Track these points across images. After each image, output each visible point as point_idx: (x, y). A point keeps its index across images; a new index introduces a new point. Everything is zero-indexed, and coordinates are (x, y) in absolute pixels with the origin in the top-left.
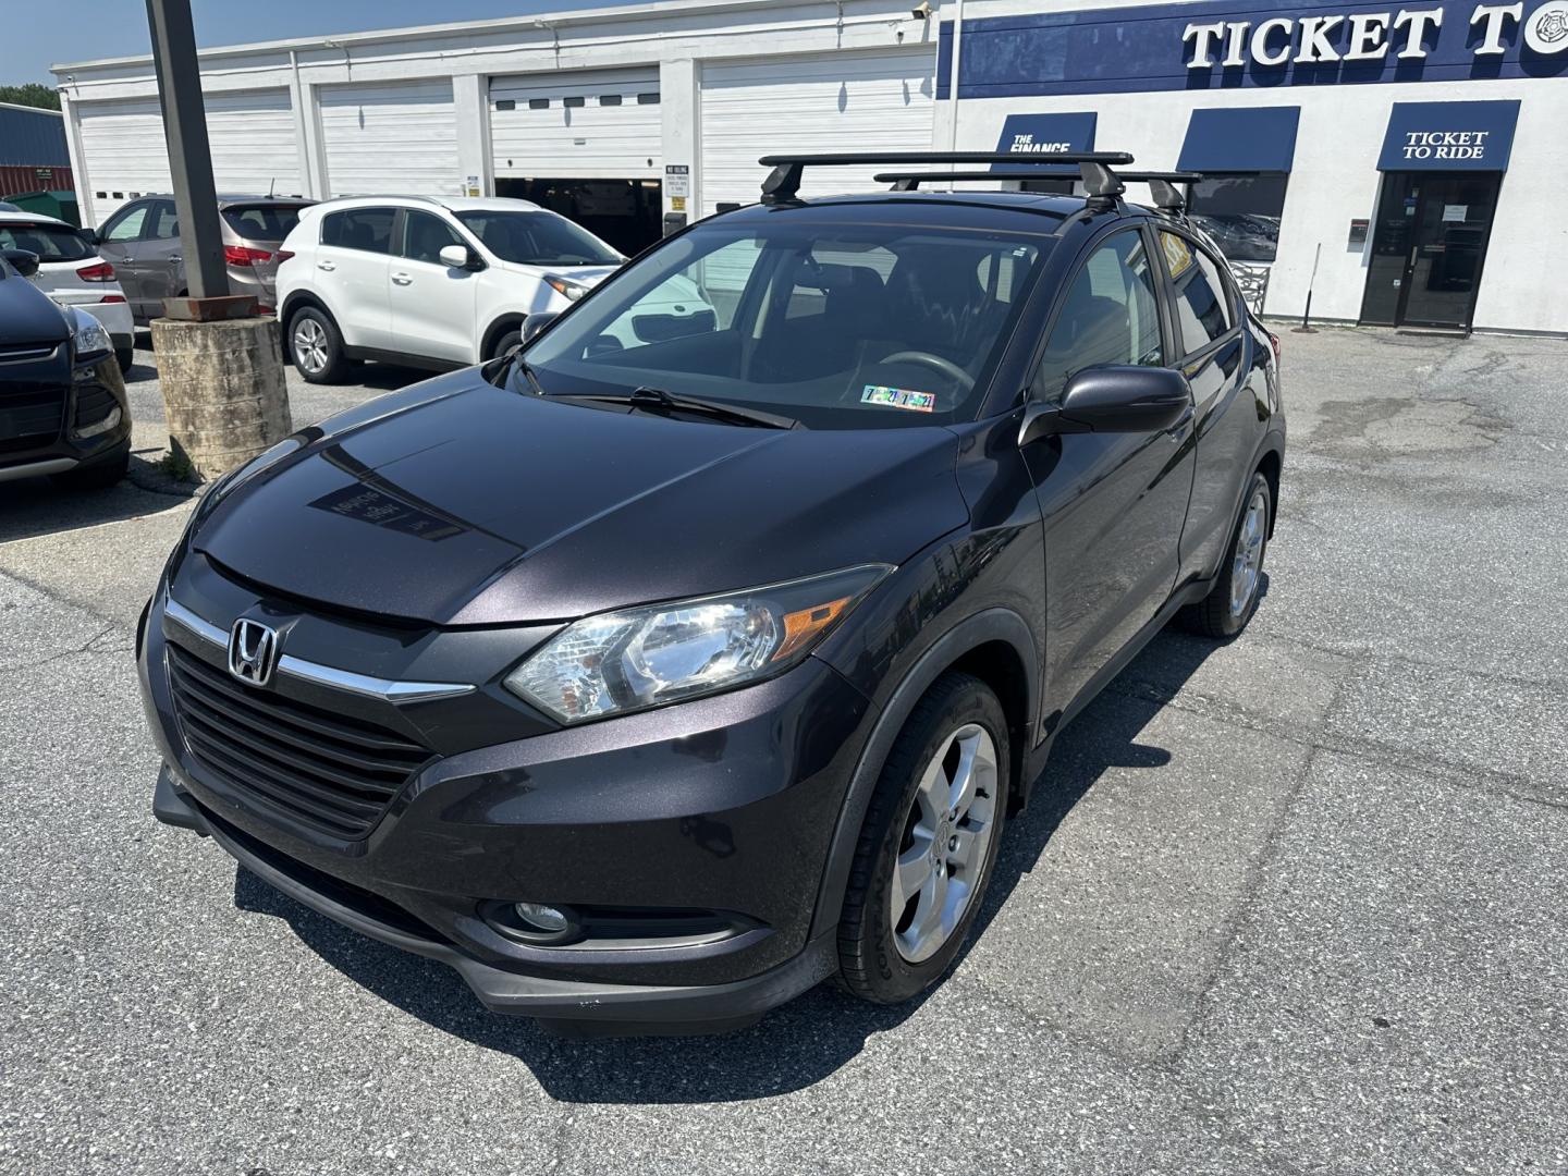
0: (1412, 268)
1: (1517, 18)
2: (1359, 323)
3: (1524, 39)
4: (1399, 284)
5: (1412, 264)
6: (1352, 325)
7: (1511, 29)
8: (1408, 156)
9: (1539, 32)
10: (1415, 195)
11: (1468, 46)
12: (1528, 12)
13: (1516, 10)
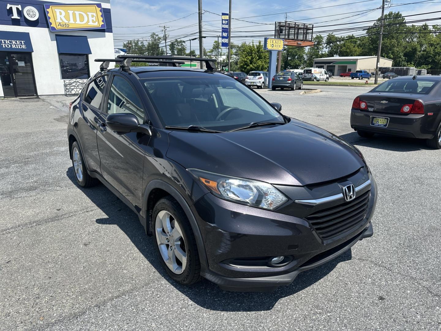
0: (15, 80)
1: (20, 9)
2: (4, 97)
3: (24, 15)
4: (12, 85)
5: (14, 78)
6: (2, 98)
7: (20, 13)
8: (4, 47)
9: (28, 14)
10: (7, 58)
11: (9, 15)
12: (23, 8)
13: (20, 7)
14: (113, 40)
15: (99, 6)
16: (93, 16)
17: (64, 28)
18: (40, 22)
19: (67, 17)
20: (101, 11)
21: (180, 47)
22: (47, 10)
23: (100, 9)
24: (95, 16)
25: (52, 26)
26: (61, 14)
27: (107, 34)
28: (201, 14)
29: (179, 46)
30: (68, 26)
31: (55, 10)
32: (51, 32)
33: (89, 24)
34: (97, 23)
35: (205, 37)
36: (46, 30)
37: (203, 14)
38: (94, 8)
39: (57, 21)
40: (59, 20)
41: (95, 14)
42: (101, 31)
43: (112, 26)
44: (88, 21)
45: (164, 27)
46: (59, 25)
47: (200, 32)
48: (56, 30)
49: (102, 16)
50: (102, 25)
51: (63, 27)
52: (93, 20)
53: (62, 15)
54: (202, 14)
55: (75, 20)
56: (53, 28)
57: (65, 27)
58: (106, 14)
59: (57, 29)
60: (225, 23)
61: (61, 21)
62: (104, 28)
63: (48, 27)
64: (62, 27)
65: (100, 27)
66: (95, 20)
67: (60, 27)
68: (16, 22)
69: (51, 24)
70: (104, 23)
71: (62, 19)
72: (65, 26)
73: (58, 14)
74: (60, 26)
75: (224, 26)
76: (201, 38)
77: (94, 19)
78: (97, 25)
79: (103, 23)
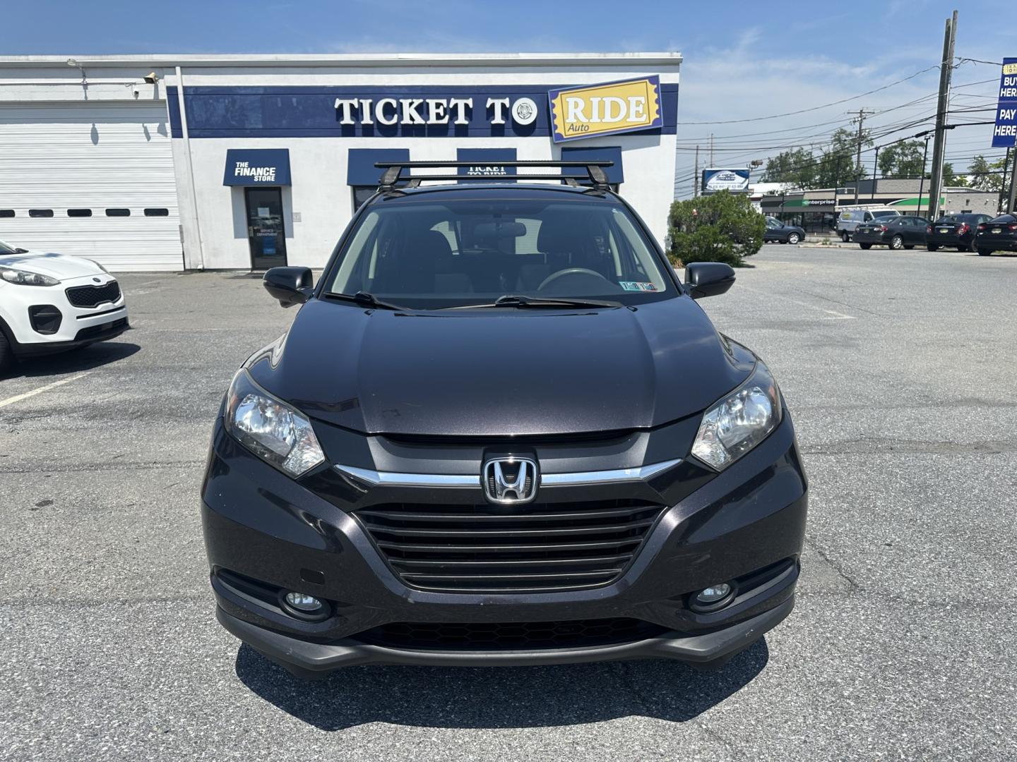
1: (508, 106)
3: (513, 118)
7: (506, 112)
9: (519, 114)
11: (487, 119)
12: (512, 103)
13: (507, 102)
14: (675, 151)
15: (654, 80)
16: (638, 103)
17: (579, 133)
18: (537, 126)
19: (587, 112)
20: (656, 91)
21: (909, 158)
22: (553, 101)
23: (655, 86)
24: (643, 102)
25: (557, 132)
26: (576, 105)
27: (663, 137)
28: (950, 68)
29: (906, 156)
30: (587, 128)
31: (568, 99)
32: (554, 144)
33: (628, 120)
34: (645, 116)
35: (953, 127)
36: (548, 139)
37: (953, 70)
38: (641, 86)
39: (567, 121)
40: (571, 120)
41: (643, 99)
42: (651, 132)
43: (678, 122)
44: (628, 115)
45: (861, 112)
46: (570, 128)
47: (941, 114)
48: (563, 139)
49: (657, 101)
50: (656, 121)
51: (577, 132)
52: (637, 112)
53: (578, 109)
54: (952, 67)
55: (602, 114)
56: (559, 136)
57: (580, 131)
58: (669, 96)
59: (565, 137)
60: (1012, 85)
61: (575, 121)
62: (658, 125)
63: (551, 135)
64: (575, 132)
65: (651, 124)
66: (641, 112)
67: (571, 132)
68: (498, 131)
69: (556, 127)
70: (660, 116)
71: (578, 116)
72: (582, 130)
73: (571, 106)
74: (571, 130)
75: (1007, 93)
76: (941, 128)
77: (640, 109)
78: (644, 120)
79: (658, 116)
